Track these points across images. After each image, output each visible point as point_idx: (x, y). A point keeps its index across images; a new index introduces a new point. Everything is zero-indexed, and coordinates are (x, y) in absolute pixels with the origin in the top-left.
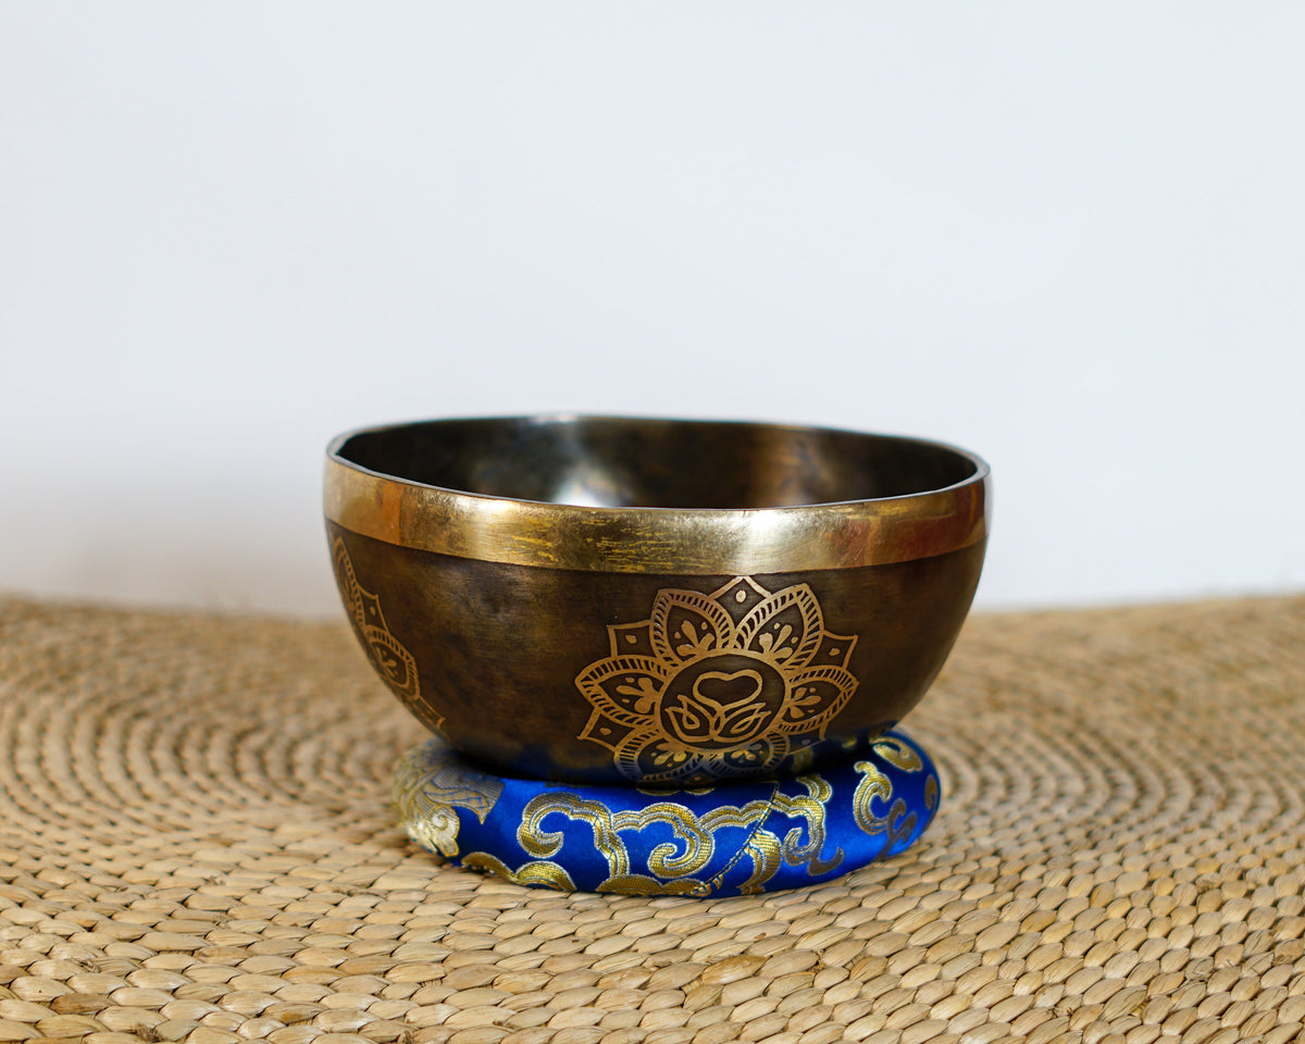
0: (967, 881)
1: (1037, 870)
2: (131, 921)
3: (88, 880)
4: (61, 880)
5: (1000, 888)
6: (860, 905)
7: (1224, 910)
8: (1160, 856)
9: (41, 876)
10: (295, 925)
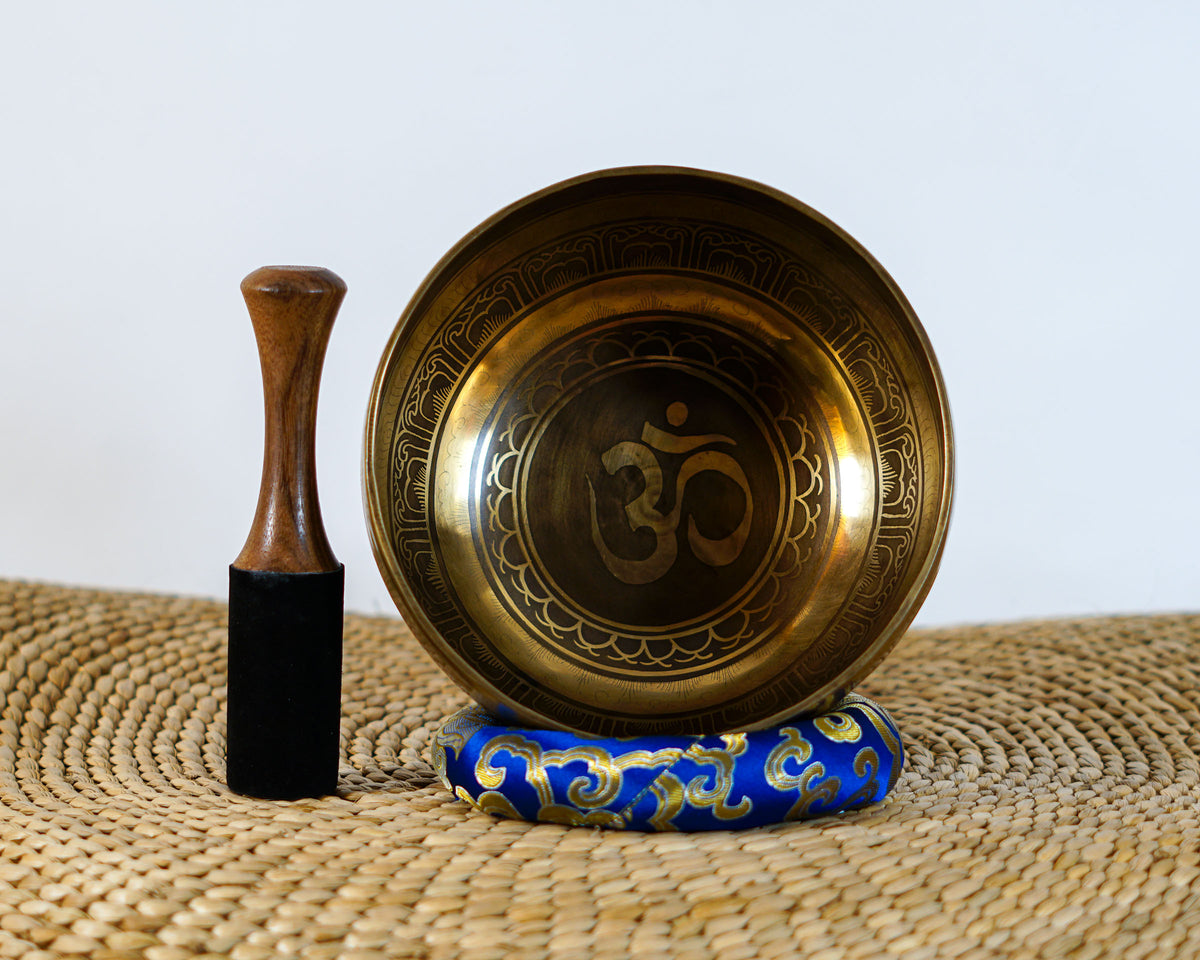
0: (950, 846)
1: (1016, 839)
2: (200, 862)
3: (175, 833)
4: (151, 832)
5: (977, 852)
6: (847, 862)
7: (1172, 875)
8: (1133, 831)
9: (136, 830)
10: (344, 869)
